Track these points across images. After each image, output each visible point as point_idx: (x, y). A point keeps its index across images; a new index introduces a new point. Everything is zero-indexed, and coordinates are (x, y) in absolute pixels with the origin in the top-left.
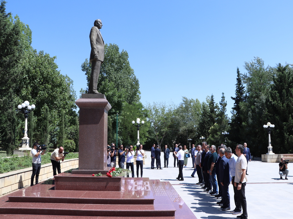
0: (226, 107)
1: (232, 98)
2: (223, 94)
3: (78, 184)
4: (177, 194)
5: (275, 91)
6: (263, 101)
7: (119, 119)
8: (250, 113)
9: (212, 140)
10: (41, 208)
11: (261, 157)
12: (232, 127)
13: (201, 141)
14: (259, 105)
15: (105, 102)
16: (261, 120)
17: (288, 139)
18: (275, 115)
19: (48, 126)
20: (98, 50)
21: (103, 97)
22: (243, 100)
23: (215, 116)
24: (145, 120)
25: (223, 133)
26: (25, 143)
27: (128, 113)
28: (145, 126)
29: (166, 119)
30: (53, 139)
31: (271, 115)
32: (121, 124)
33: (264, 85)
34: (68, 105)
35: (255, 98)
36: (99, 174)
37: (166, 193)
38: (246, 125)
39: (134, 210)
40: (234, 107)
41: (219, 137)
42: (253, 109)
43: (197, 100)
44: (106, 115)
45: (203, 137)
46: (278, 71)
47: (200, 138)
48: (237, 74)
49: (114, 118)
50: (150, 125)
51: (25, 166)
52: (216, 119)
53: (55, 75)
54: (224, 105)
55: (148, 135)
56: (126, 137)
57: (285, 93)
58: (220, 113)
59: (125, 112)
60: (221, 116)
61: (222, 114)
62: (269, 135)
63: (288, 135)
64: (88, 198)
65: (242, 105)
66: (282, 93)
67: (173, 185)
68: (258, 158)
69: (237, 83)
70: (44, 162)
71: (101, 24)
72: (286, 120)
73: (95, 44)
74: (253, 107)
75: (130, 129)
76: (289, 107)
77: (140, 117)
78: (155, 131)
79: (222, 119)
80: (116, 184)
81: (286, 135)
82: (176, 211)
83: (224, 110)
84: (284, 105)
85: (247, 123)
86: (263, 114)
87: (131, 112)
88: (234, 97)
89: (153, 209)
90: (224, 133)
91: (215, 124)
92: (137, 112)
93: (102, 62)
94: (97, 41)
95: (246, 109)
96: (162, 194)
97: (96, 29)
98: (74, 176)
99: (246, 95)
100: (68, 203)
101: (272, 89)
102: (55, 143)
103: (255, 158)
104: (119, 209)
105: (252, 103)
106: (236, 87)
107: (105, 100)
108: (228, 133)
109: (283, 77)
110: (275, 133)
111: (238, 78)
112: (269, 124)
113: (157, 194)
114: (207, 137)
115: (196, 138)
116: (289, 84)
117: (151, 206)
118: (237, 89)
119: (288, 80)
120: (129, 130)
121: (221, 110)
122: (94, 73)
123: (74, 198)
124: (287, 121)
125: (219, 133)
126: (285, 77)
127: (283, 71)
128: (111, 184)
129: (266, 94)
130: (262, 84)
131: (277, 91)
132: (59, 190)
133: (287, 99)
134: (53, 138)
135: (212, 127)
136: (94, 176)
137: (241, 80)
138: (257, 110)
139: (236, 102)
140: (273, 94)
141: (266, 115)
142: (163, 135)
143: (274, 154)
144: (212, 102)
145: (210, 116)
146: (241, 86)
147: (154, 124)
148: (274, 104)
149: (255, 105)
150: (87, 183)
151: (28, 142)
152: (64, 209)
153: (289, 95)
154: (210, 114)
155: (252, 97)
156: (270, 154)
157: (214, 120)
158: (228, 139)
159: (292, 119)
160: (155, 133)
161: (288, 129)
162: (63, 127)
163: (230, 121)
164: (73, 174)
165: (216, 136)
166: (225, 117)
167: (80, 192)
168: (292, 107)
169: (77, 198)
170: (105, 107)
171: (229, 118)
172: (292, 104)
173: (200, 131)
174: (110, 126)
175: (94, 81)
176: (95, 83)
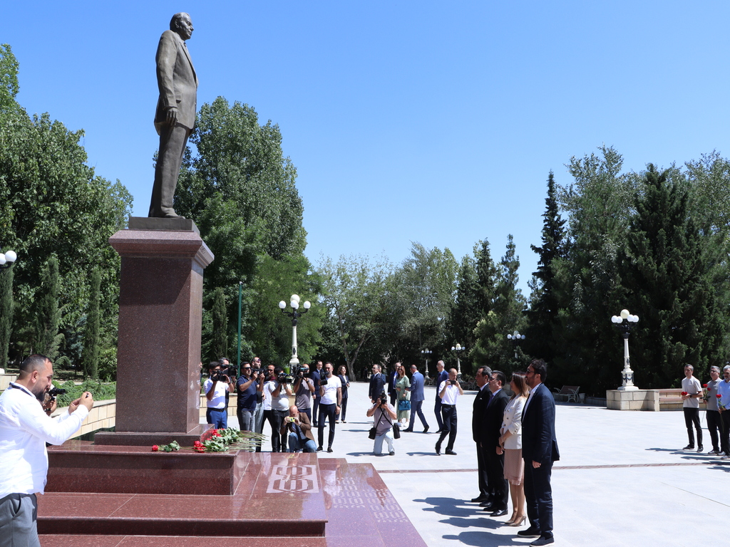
0: (517, 272)
1: (533, 249)
2: (511, 237)
3: (109, 473)
4: (391, 502)
5: (639, 231)
6: (610, 256)
7: (248, 296)
8: (578, 286)
9: (483, 353)
11: (605, 397)
12: (532, 321)
13: (455, 355)
14: (602, 267)
15: (194, 241)
16: (604, 303)
17: (671, 351)
18: (641, 292)
19: (54, 311)
20: (180, 97)
22: (561, 253)
23: (490, 294)
24: (314, 301)
25: (509, 336)
27: (270, 283)
28: (314, 315)
29: (368, 299)
30: (74, 346)
31: (629, 293)
32: (251, 308)
33: (613, 217)
34: (116, 258)
35: (590, 248)
36: (172, 444)
37: (361, 499)
38: (567, 315)
40: (538, 271)
41: (499, 345)
42: (585, 276)
43: (448, 253)
44: (196, 280)
45: (459, 347)
46: (646, 183)
47: (453, 348)
48: (548, 188)
49: (234, 293)
50: (328, 315)
52: (493, 300)
53: (80, 179)
54: (513, 266)
55: (320, 340)
56: (264, 344)
57: (665, 238)
58: (501, 286)
59: (263, 280)
60: (506, 294)
61: (508, 287)
62: (626, 341)
63: (671, 341)
64: (132, 518)
65: (557, 265)
66: (657, 237)
67: (383, 472)
68: (597, 400)
69: (547, 210)
71: (188, 27)
72: (666, 304)
73: (169, 80)
74: (584, 271)
75: (275, 323)
76: (674, 271)
77: (299, 293)
78: (339, 329)
79: (508, 301)
80: (221, 474)
81: (666, 342)
83: (513, 279)
84: (661, 266)
85: (571, 311)
86: (610, 290)
87: (278, 279)
88: (537, 246)
90: (512, 335)
91: (491, 313)
92: (295, 280)
94: (175, 71)
95: (568, 276)
96: (351, 502)
97: (174, 38)
98: (100, 452)
99: (569, 241)
100: (71, 533)
101: (633, 228)
102: (77, 355)
103: (589, 399)
105: (584, 262)
106: (545, 221)
107: (193, 236)
108: (523, 337)
109: (659, 197)
110: (638, 336)
111: (549, 197)
112: (625, 313)
114: (469, 345)
115: (442, 347)
116: (674, 215)
117: (316, 541)
118: (546, 225)
119: (672, 205)
120: (271, 325)
121: (504, 279)
122: (167, 159)
123: (92, 518)
124: (669, 308)
125: (499, 337)
126: (665, 198)
127: (659, 182)
129: (617, 240)
130: (608, 214)
131: (644, 233)
133: (668, 253)
134: (74, 342)
135: (483, 321)
136: (156, 450)
137: (556, 205)
138: (595, 279)
139: (543, 260)
140: (636, 240)
141: (619, 290)
142: (360, 340)
143: (637, 388)
144: (485, 258)
145: (479, 291)
146: (555, 219)
147: (337, 312)
148: (637, 265)
149: (590, 266)
150: (135, 472)
153: (674, 243)
154: (478, 287)
155: (582, 245)
156: (626, 390)
157: (487, 304)
158: (521, 352)
159: (681, 302)
160: (338, 334)
161: (670, 327)
162: (95, 315)
163: (526, 307)
164: (98, 444)
165: (492, 344)
166: (514, 296)
167: (114, 498)
168: (682, 271)
169: (100, 518)
170: (193, 255)
171: (525, 300)
172: (682, 264)
173: (451, 329)
174: (221, 313)
175: (166, 182)
176: (168, 189)
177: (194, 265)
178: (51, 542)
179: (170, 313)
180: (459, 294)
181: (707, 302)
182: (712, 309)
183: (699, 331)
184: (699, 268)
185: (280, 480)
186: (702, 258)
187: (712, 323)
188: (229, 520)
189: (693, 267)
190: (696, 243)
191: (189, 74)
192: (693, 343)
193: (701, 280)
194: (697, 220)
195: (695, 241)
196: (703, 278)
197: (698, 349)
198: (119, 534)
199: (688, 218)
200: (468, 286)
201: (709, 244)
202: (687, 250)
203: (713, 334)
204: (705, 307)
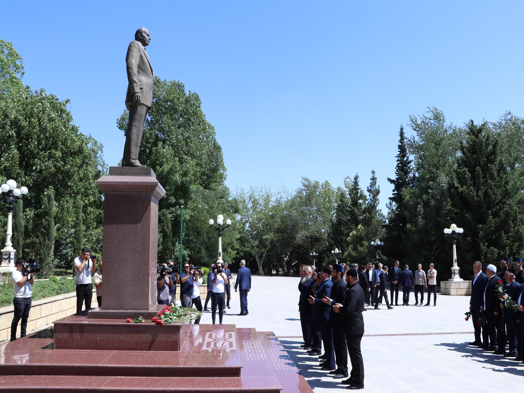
0: (378, 197)
1: (389, 181)
2: (373, 172)
3: (98, 337)
5: (463, 168)
6: (443, 186)
8: (420, 207)
9: (354, 255)
10: (21, 386)
11: (440, 286)
12: (388, 232)
13: (335, 256)
14: (437, 194)
15: (152, 182)
16: (439, 219)
17: (486, 253)
18: (465, 211)
19: (52, 227)
20: (142, 85)
21: (148, 174)
22: (409, 184)
23: (359, 213)
24: (233, 219)
25: (373, 243)
26: (6, 259)
28: (233, 229)
29: (272, 217)
30: (65, 252)
31: (457, 212)
33: (444, 158)
34: (93, 189)
35: (429, 180)
36: (139, 318)
37: (265, 354)
38: (413, 228)
39: (202, 389)
40: (393, 196)
41: (365, 249)
42: (425, 200)
43: (327, 183)
44: (154, 207)
45: (337, 251)
46: (468, 133)
47: (333, 252)
48: (400, 138)
49: (176, 213)
50: (243, 228)
51: (2, 302)
52: (361, 217)
54: (375, 193)
55: (238, 246)
57: (481, 172)
58: (367, 207)
60: (370, 213)
61: (372, 208)
62: (455, 247)
63: (487, 246)
64: (115, 365)
65: (406, 192)
66: (476, 172)
69: (399, 153)
70: (41, 294)
71: (147, 38)
72: (483, 221)
73: (135, 74)
74: (425, 197)
75: (205, 235)
76: (489, 197)
77: (223, 213)
78: (252, 238)
79: (372, 218)
80: (172, 338)
81: (483, 247)
82: (282, 389)
83: (375, 202)
84: (479, 193)
85: (416, 225)
86: (443, 210)
88: (392, 179)
89: (239, 385)
90: (375, 242)
91: (360, 226)
93: (149, 108)
94: (139, 68)
95: (414, 200)
96: (258, 356)
97: (138, 45)
98: (93, 323)
99: (414, 175)
100: (76, 375)
101: (459, 166)
102: (67, 258)
104: (173, 387)
105: (425, 190)
106: (397, 161)
107: (152, 178)
108: (382, 243)
109: (477, 144)
110: (463, 243)
111: (400, 144)
112: (454, 227)
113: (249, 355)
114: (344, 249)
115: (325, 252)
116: (489, 157)
117: (235, 380)
118: (398, 164)
119: (487, 148)
120: (203, 236)
121: (369, 202)
123: (89, 365)
124: (484, 223)
125: (366, 243)
126: (482, 145)
127: (478, 133)
128: (161, 337)
129: (447, 175)
130: (441, 156)
131: (467, 169)
132: (63, 349)
133: (484, 183)
134: (65, 249)
135: (354, 232)
136: (129, 322)
137: (405, 149)
138: (433, 202)
139: (396, 188)
140: (461, 174)
141: (449, 210)
142: (267, 246)
143: (462, 280)
144: (355, 187)
145: (351, 211)
146: (405, 159)
147: (250, 227)
148: (462, 192)
149: (429, 193)
150: (115, 336)
151: (12, 256)
152: (66, 387)
153: (489, 176)
154: (351, 208)
155: (423, 178)
156: (454, 281)
157: (357, 220)
158: (381, 254)
159: (493, 218)
160: (251, 241)
161: (486, 236)
162: (80, 230)
163: (385, 222)
164: (90, 318)
165: (360, 249)
166: (376, 214)
167: (102, 353)
168: (494, 197)
169: (95, 365)
170: (152, 192)
171: (384, 217)
172: (494, 191)
173: (332, 238)
174: (168, 228)
175: (133, 143)
176: (135, 147)
177: (153, 198)
178: (64, 380)
179: (137, 230)
180: (337, 213)
181: (512, 218)
182: (516, 223)
183: (507, 239)
184: (507, 194)
185: (211, 342)
186: (508, 187)
187: (516, 233)
188: (178, 366)
189: (502, 193)
190: (505, 176)
191: (148, 70)
192: (502, 248)
193: (508, 202)
194: (505, 160)
195: (504, 175)
196: (510, 201)
197: (506, 252)
198: (107, 376)
199: (499, 158)
200: (344, 207)
201: (514, 177)
202: (498, 182)
203: (517, 241)
204: (511, 222)
